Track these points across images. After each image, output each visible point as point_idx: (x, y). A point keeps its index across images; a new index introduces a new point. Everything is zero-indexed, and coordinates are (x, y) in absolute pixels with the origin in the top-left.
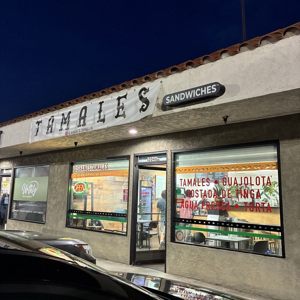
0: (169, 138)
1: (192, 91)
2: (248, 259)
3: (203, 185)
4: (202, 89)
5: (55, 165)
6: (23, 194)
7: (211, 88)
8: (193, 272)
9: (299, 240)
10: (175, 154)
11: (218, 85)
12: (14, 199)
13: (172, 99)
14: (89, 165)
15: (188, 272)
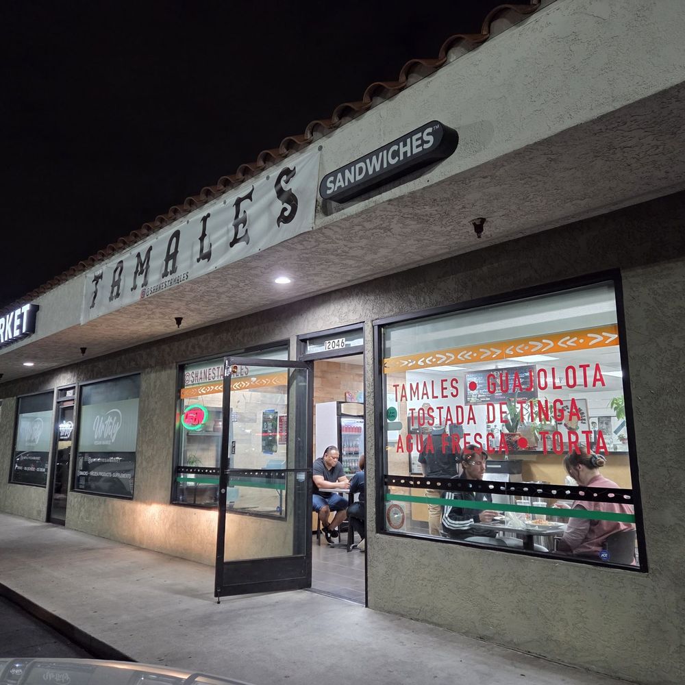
0: (367, 293)
1: (381, 154)
2: (553, 573)
3: (443, 397)
4: (401, 144)
5: (151, 371)
6: (96, 437)
7: (421, 138)
8: (427, 605)
9: (680, 522)
10: (380, 326)
11: (437, 127)
12: (81, 449)
13: (339, 181)
14: (212, 368)
15: (415, 606)
